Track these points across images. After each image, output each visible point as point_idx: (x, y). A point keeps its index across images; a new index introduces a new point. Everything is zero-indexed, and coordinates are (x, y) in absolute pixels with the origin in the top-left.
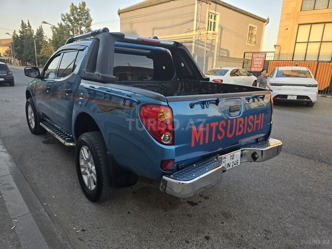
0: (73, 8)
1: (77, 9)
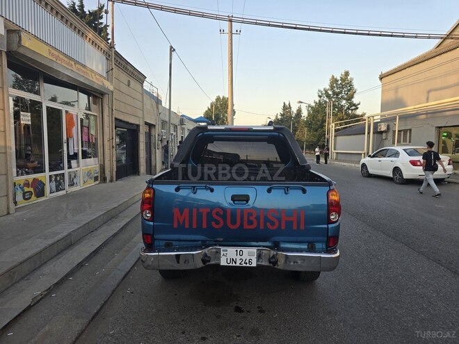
0: (334, 81)
1: (338, 81)
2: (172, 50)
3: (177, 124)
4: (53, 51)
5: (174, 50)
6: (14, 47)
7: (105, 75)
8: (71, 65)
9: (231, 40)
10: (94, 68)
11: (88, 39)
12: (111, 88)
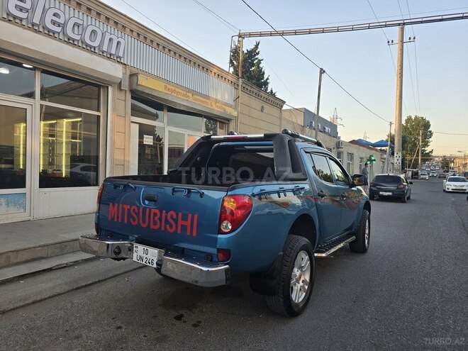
2: (322, 71)
3: (332, 147)
4: (168, 86)
5: (324, 72)
6: (134, 87)
7: (232, 103)
8: (188, 96)
9: (402, 50)
10: (219, 98)
11: (213, 73)
12: (235, 114)
